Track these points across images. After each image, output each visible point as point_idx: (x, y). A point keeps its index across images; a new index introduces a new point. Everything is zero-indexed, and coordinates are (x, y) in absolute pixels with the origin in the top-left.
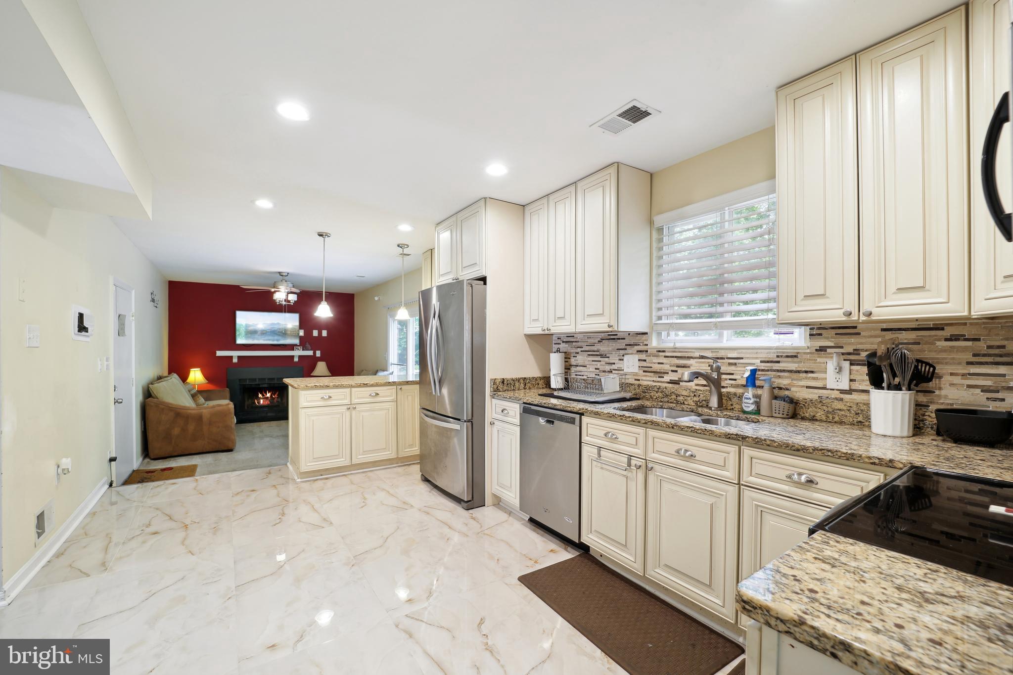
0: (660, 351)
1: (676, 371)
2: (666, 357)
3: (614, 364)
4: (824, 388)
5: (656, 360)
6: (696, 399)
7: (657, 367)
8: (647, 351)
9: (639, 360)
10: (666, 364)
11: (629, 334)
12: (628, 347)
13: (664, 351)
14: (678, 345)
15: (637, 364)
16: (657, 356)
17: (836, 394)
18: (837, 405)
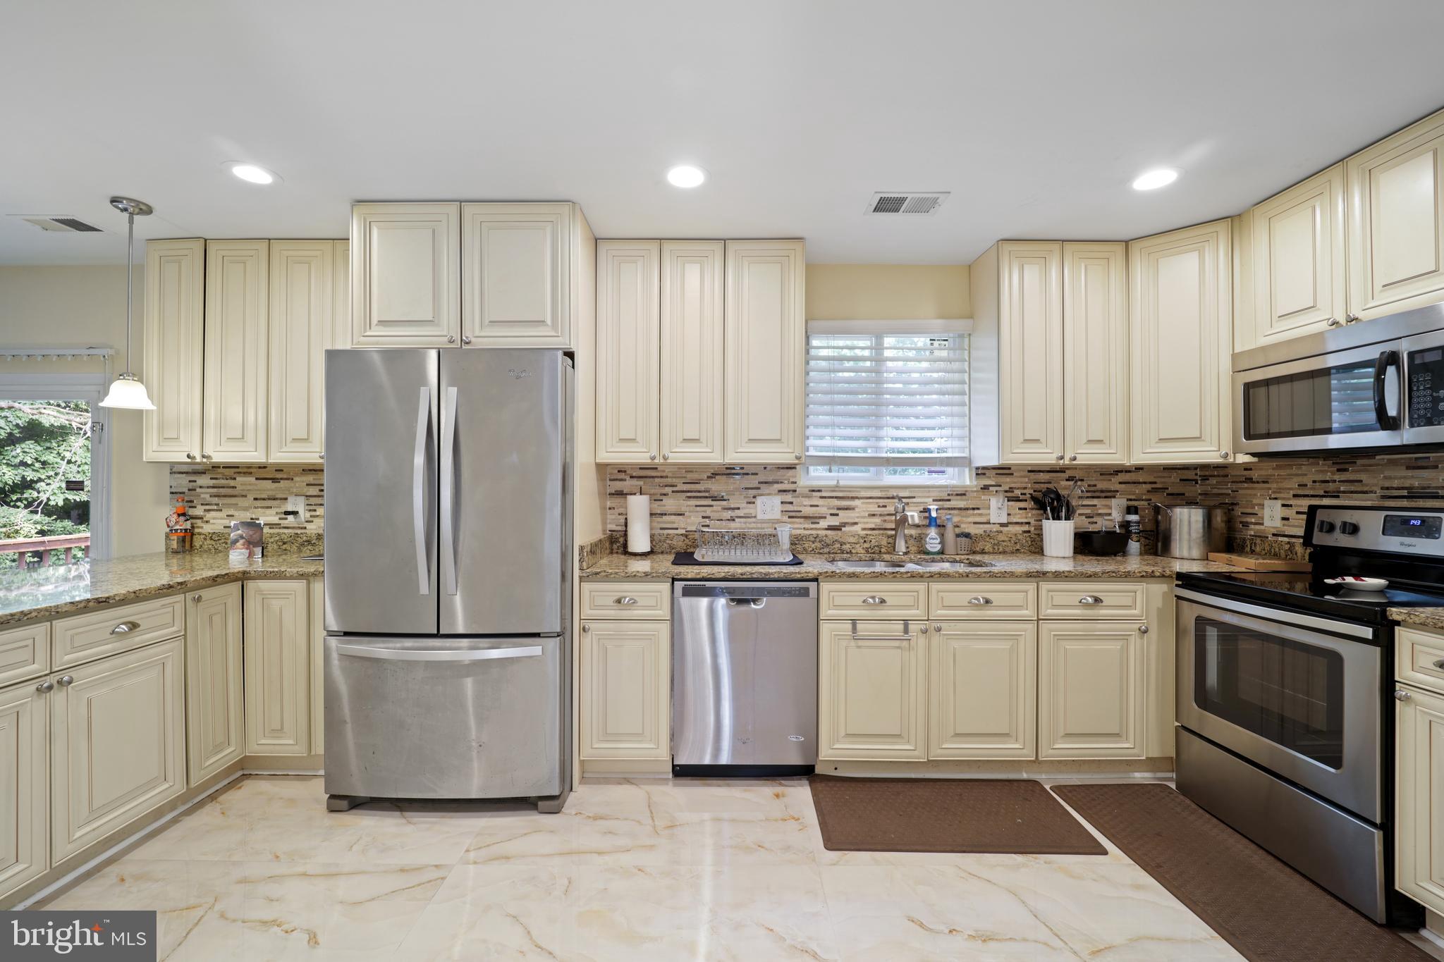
0: (813, 491)
1: (837, 515)
2: (822, 497)
3: (739, 509)
4: (989, 523)
5: (807, 502)
6: (866, 545)
7: (808, 511)
8: (795, 491)
9: (782, 503)
10: (823, 506)
11: (765, 468)
12: (761, 485)
13: (819, 491)
14: (842, 483)
15: (779, 507)
16: (809, 497)
17: (996, 528)
18: (1001, 537)
